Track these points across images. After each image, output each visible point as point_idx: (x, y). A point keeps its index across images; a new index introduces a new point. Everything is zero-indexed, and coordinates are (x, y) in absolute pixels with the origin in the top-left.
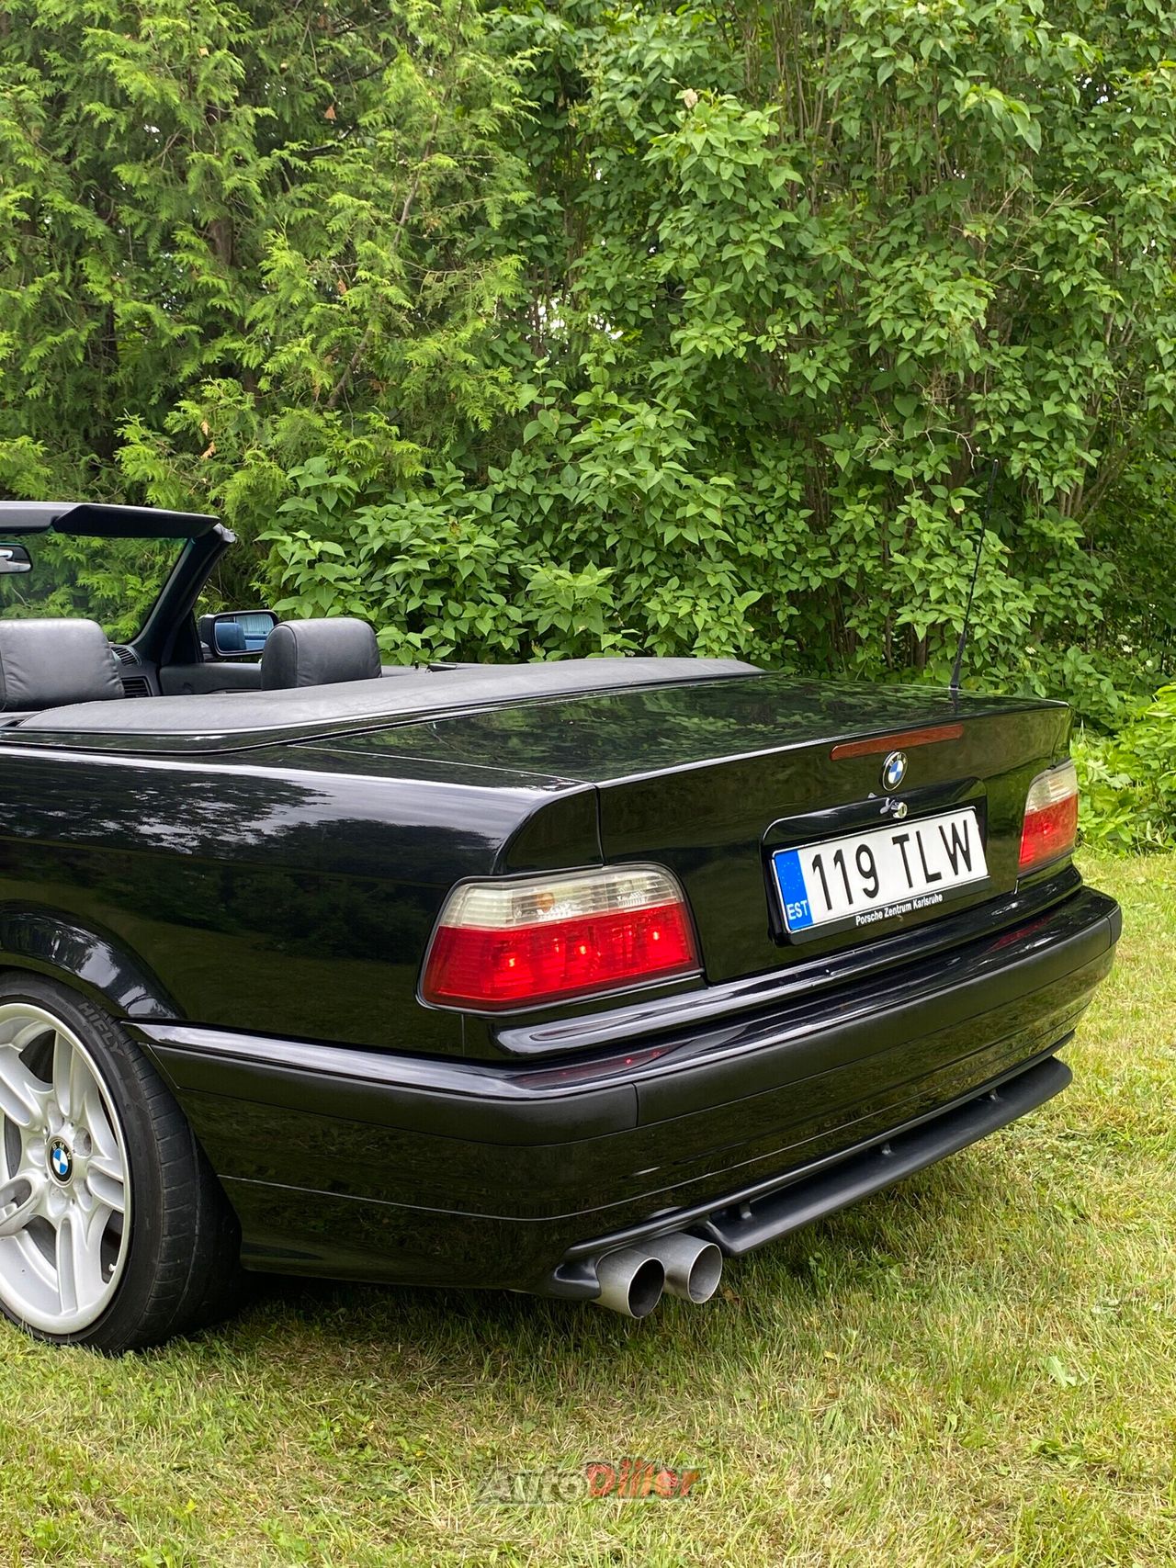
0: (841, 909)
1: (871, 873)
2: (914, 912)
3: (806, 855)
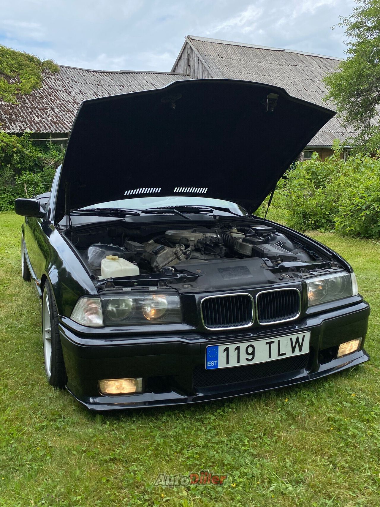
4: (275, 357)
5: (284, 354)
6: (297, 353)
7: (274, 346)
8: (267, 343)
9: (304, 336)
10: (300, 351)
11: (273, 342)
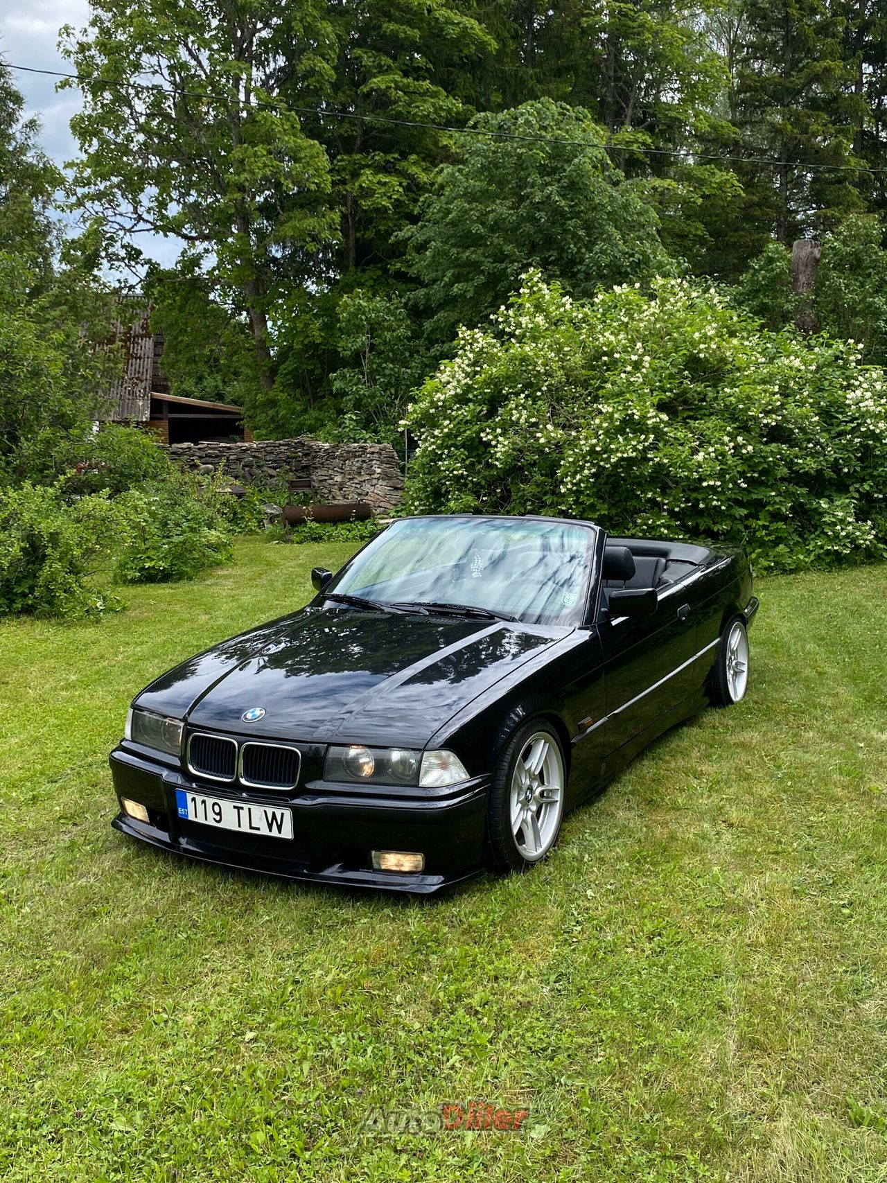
4: (245, 828)
5: (258, 829)
6: (275, 833)
7: (244, 814)
8: (235, 807)
9: (282, 814)
10: (280, 832)
11: (242, 808)
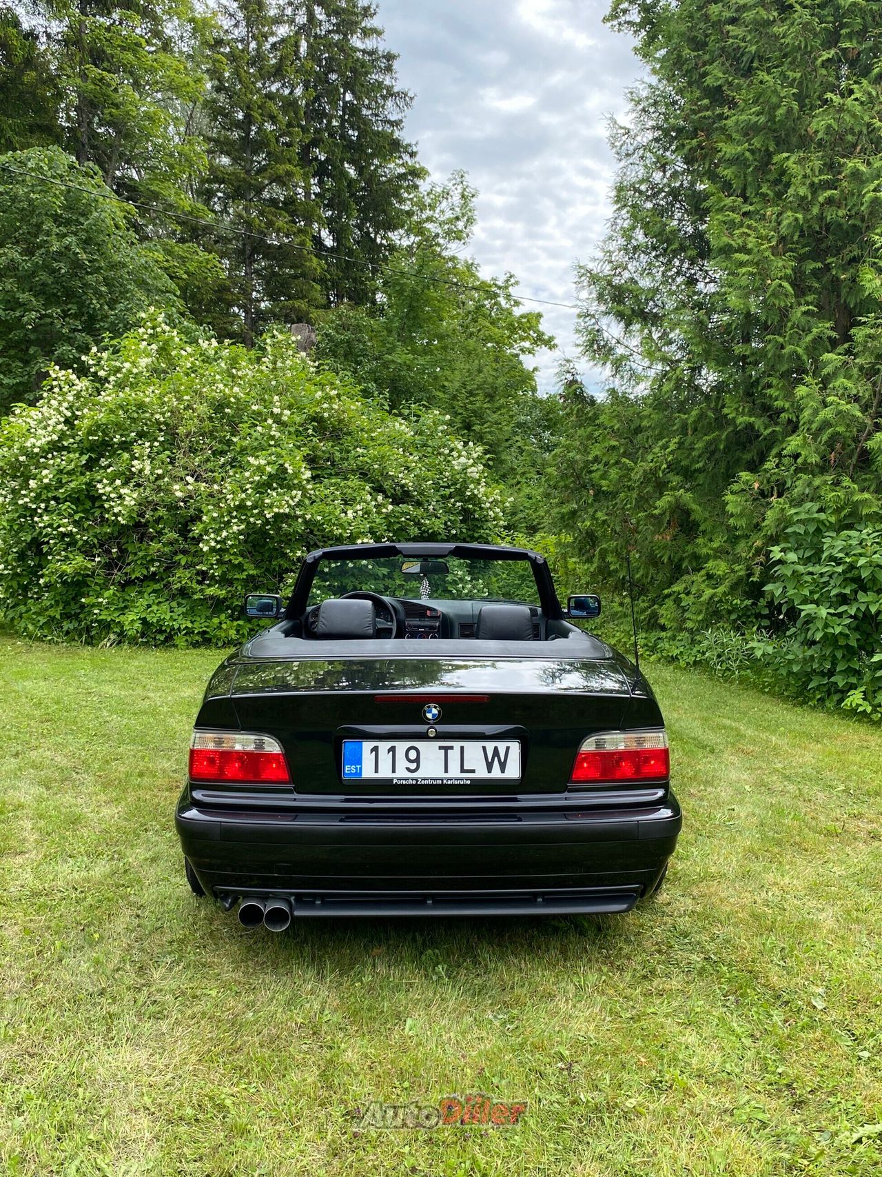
0: (385, 773)
1: (417, 760)
2: (442, 785)
3: (367, 746)
